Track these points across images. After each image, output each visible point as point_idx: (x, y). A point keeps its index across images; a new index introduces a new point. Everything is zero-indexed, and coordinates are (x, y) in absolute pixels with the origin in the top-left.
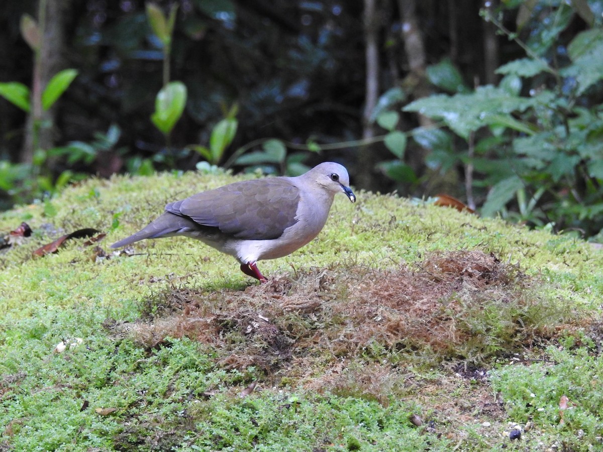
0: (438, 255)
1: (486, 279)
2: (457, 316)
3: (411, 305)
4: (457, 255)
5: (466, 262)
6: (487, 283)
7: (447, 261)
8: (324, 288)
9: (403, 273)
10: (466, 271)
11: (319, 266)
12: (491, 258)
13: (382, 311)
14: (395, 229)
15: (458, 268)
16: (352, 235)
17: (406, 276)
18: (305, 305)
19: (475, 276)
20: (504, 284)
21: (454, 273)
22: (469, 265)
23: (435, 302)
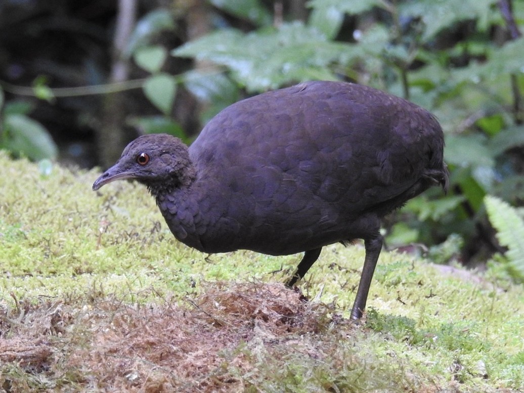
0: (220, 288)
1: (287, 325)
2: (245, 377)
3: (181, 358)
4: (247, 288)
5: (260, 300)
6: (289, 330)
7: (234, 297)
8: (58, 330)
9: (170, 312)
10: (260, 312)
11: (51, 294)
12: (295, 294)
13: (139, 366)
14: (159, 242)
15: (248, 308)
16: (97, 249)
17: (174, 317)
18: (30, 352)
19: (271, 320)
20: (313, 333)
21: (243, 314)
22: (263, 304)
23: (214, 356)
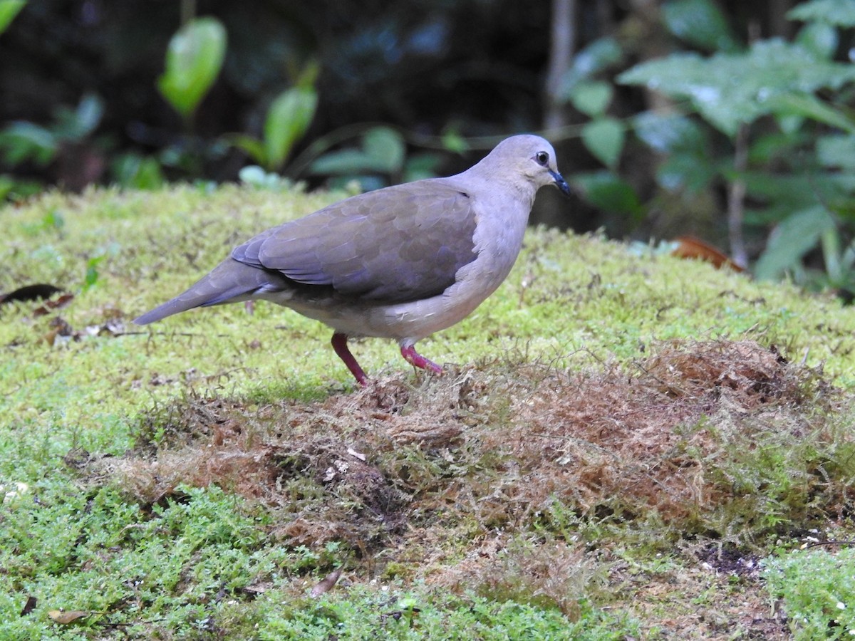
0: (676, 347)
1: (761, 394)
2: (707, 459)
3: (626, 437)
4: (710, 348)
5: (727, 362)
6: (763, 400)
7: (693, 359)
8: (468, 403)
9: (612, 378)
10: (726, 377)
11: (460, 362)
12: (771, 355)
13: (572, 447)
14: (598, 299)
15: (711, 373)
16: (519, 308)
17: (617, 384)
18: (433, 432)
19: (741, 388)
20: (795, 404)
21: (705, 380)
22: (730, 367)
23: (667, 433)
